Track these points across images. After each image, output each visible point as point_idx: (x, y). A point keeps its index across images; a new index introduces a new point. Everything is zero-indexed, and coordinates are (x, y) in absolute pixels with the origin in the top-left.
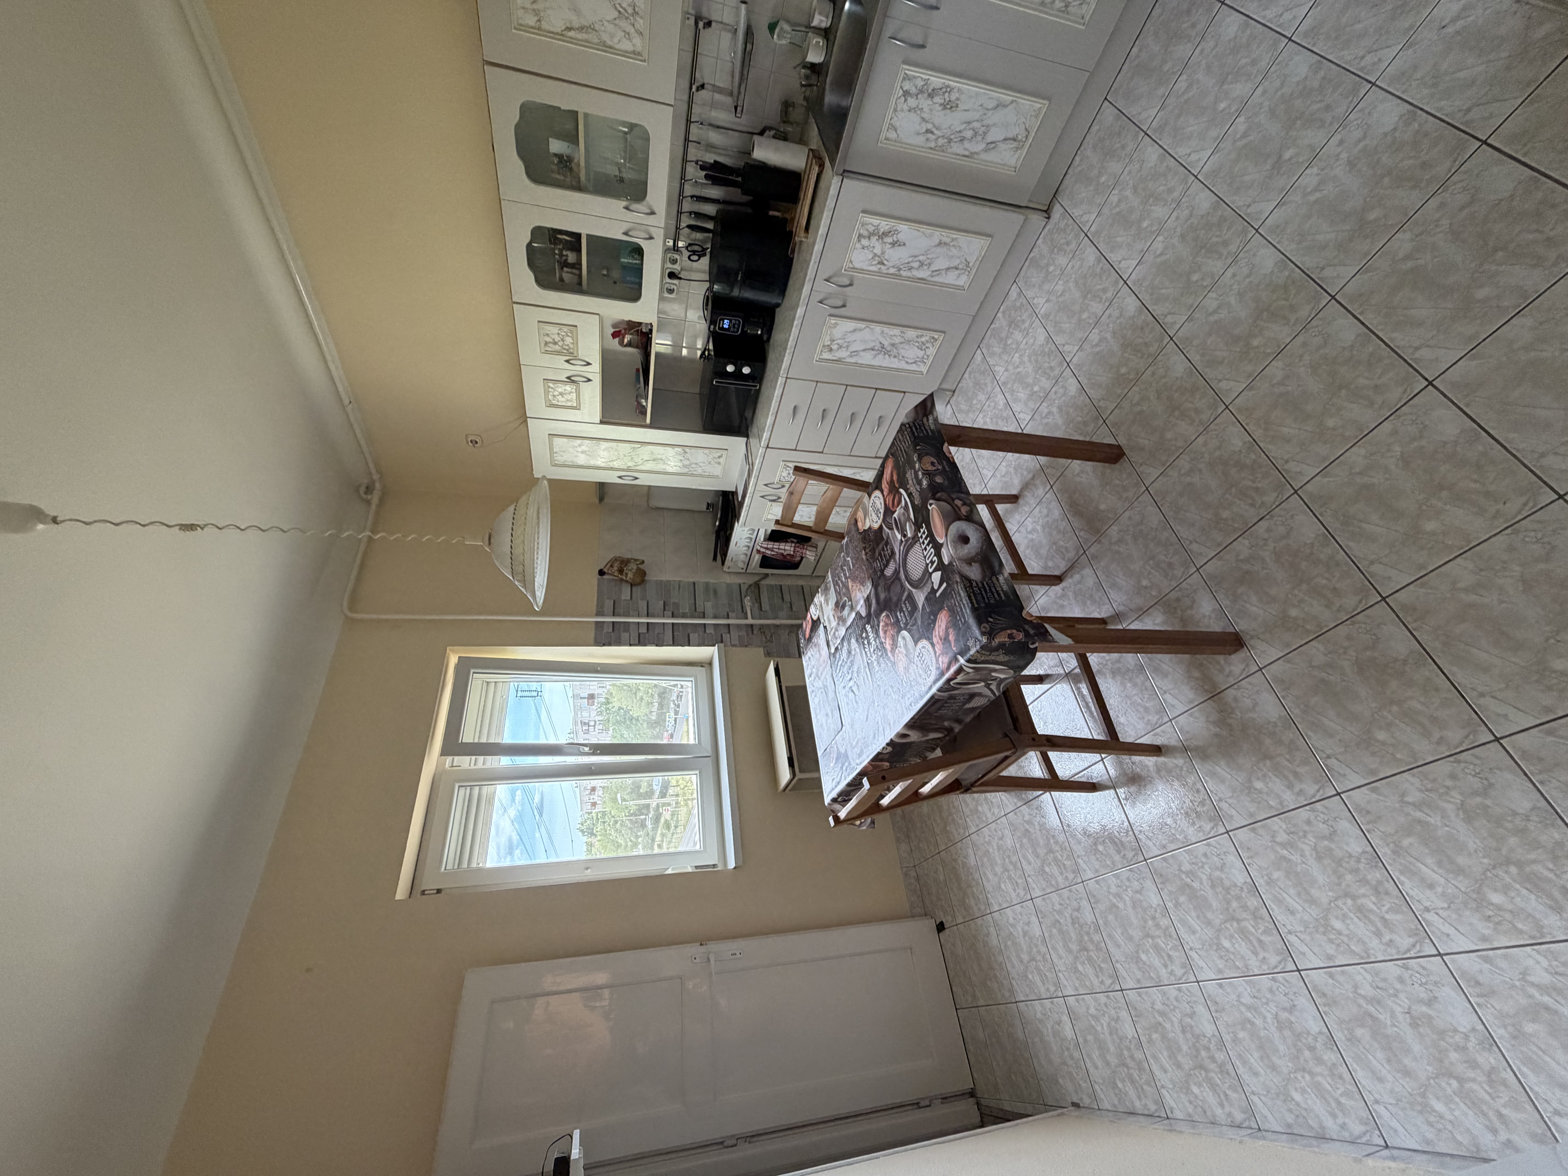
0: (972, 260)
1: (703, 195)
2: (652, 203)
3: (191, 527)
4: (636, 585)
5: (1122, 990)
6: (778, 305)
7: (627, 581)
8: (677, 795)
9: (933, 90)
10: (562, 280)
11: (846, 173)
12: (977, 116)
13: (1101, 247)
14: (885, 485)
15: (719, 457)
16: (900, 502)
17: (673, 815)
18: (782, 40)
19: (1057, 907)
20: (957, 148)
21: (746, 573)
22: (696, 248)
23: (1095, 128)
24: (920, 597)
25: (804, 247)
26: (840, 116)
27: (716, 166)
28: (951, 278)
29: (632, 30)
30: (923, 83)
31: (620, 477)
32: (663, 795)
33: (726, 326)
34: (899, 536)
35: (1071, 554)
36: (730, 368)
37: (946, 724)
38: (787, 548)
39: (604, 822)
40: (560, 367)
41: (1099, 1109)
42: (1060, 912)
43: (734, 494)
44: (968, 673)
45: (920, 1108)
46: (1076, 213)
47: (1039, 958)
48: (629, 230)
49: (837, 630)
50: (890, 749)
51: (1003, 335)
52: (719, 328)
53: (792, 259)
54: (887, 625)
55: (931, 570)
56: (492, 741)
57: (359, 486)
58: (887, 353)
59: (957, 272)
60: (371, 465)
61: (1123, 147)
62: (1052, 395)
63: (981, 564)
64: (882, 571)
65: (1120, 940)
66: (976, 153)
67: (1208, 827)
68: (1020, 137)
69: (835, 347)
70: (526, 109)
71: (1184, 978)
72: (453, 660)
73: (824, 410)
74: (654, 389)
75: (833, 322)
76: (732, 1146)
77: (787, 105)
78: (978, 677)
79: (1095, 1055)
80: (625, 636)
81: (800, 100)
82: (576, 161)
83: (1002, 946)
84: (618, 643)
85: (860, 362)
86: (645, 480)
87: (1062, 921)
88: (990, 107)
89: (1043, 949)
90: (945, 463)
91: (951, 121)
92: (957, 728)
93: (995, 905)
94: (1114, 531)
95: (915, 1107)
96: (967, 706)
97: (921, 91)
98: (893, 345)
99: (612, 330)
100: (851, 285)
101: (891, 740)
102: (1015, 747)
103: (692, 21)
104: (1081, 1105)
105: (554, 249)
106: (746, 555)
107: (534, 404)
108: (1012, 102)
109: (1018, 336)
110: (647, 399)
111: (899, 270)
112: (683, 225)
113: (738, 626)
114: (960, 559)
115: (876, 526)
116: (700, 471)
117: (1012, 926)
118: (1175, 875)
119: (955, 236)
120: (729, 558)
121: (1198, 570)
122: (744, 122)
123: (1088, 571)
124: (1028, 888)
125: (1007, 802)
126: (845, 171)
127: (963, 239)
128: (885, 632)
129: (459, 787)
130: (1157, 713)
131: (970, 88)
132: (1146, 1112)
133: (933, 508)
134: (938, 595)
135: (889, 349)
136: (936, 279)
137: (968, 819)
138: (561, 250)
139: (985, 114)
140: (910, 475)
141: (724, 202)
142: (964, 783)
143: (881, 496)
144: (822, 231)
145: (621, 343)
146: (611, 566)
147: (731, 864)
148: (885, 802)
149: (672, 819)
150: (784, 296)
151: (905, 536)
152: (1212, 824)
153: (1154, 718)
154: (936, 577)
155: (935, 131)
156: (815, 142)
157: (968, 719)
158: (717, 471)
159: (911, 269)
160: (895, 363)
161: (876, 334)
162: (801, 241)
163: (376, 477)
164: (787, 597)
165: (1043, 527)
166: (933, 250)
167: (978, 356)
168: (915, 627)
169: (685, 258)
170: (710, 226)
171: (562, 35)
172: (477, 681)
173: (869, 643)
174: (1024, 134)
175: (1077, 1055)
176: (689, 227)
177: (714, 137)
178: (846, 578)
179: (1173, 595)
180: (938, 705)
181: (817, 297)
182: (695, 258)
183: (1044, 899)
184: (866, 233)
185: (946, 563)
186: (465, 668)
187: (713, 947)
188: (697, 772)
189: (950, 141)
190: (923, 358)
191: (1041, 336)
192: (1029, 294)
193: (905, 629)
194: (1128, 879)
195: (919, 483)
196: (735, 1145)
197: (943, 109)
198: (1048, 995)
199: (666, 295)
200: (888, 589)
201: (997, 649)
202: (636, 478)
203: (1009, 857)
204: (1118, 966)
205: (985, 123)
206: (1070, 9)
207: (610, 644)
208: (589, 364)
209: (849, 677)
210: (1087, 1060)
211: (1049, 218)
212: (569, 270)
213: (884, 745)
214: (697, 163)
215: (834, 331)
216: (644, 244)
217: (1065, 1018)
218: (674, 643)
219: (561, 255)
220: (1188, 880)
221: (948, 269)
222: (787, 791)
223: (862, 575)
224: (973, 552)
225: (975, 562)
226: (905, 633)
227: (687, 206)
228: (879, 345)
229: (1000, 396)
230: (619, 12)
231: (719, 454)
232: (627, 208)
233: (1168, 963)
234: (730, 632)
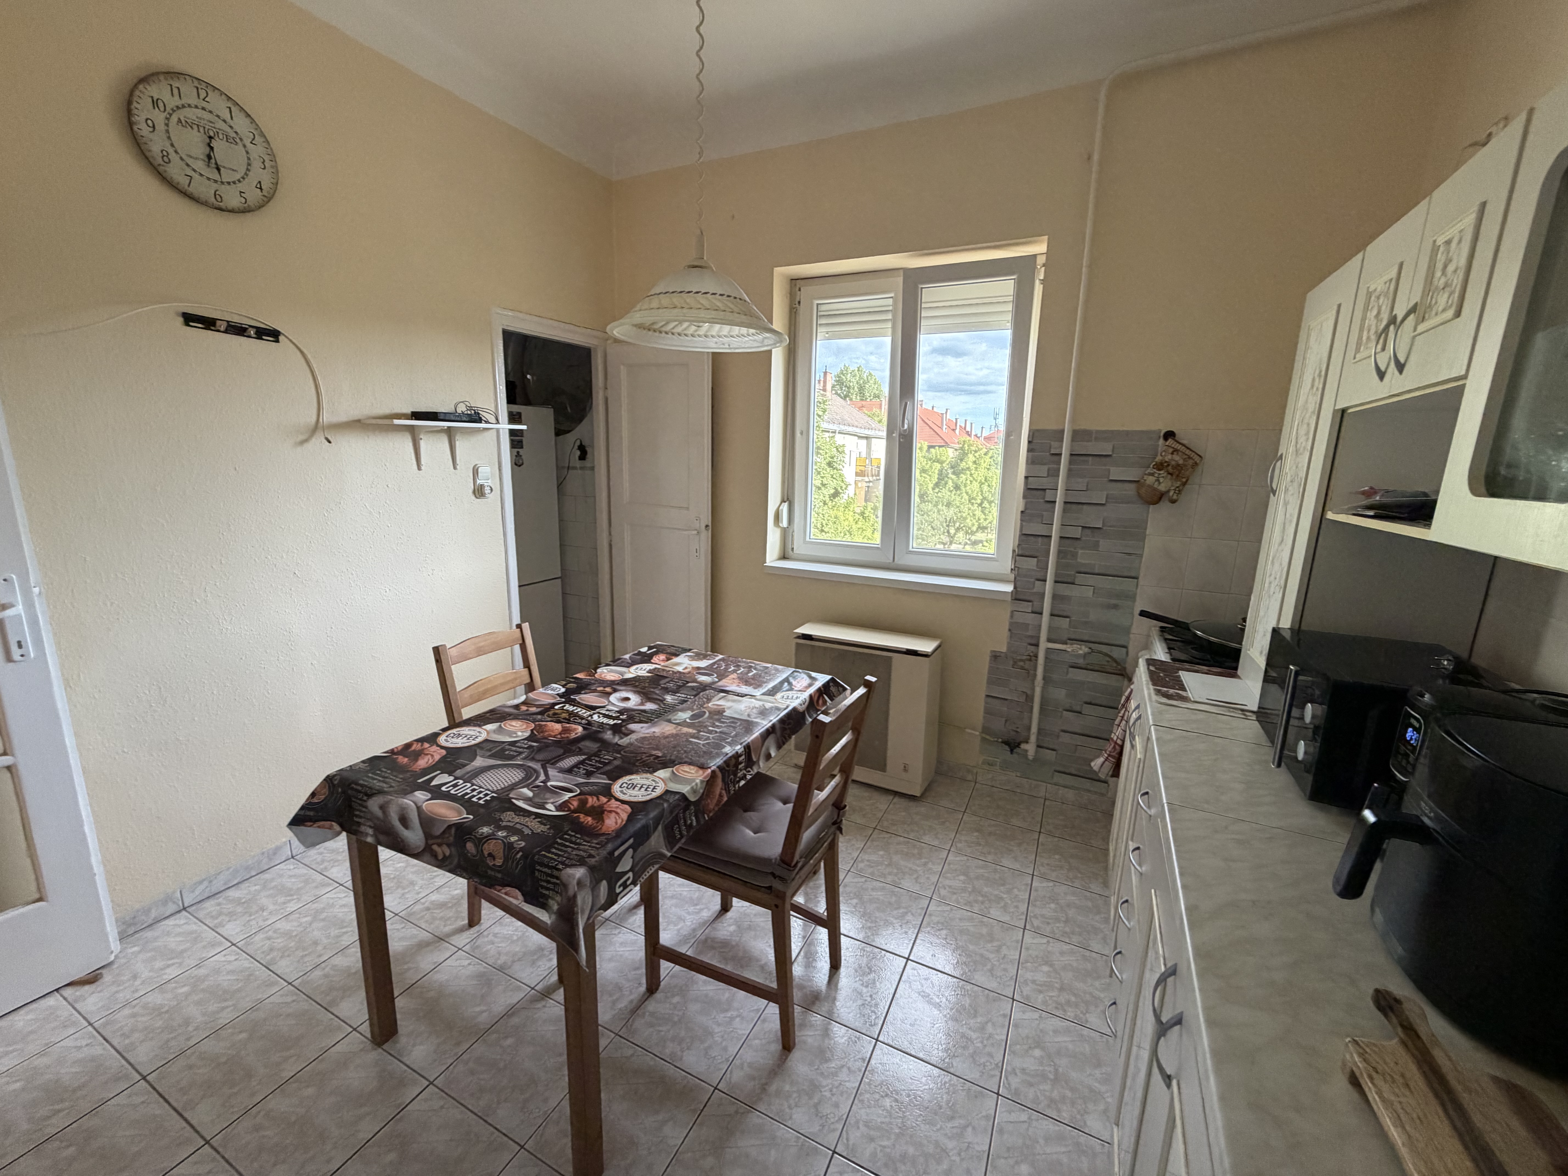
4: (1136, 489)
80: (1043, 470)
84: (1032, 462)
110: (1354, 513)
113: (1038, 628)
146: (1181, 451)
187: (704, 535)
188: (880, 546)
207: (1030, 450)
208: (1402, 367)
218: (1024, 536)
234: (1033, 612)
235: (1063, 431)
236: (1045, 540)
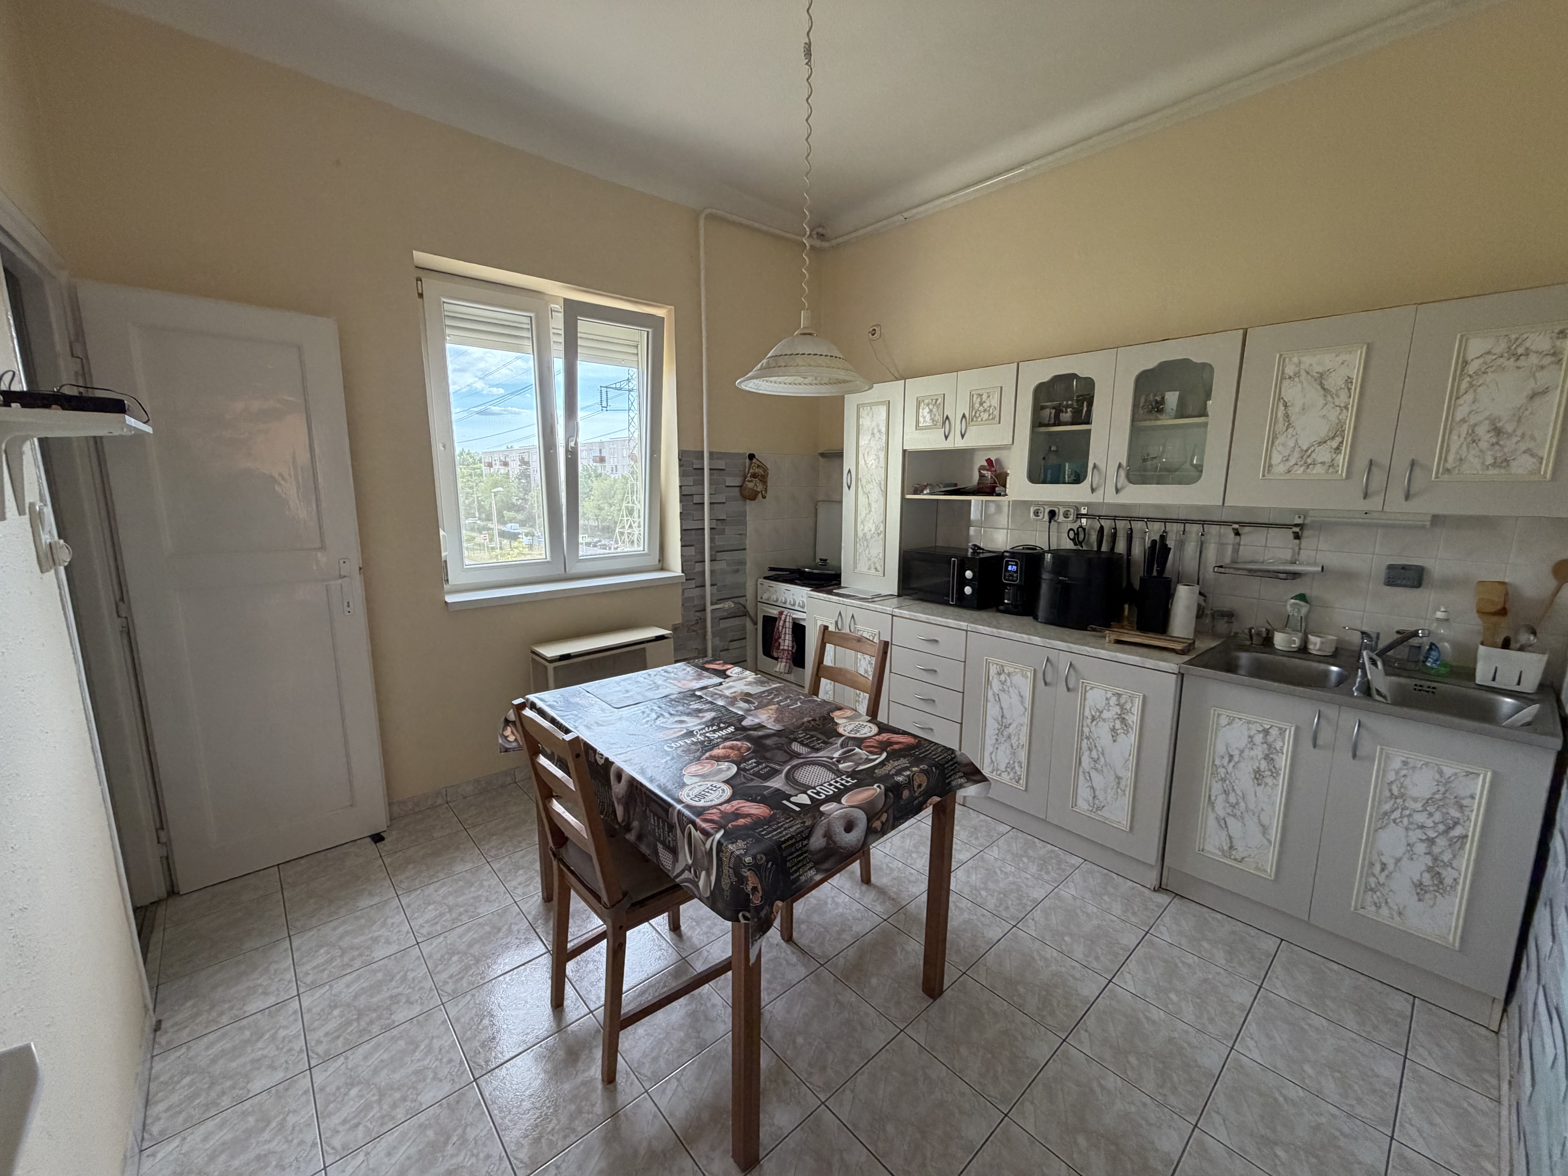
0: (1105, 813)
1: (1134, 540)
2: (1127, 489)
3: (808, 53)
4: (741, 491)
5: (310, 1069)
6: (1036, 618)
7: (744, 480)
8: (501, 548)
9: (1272, 759)
10: (1043, 408)
11: (1181, 676)
12: (1252, 806)
13: (1140, 950)
14: (885, 736)
15: (876, 569)
16: (872, 753)
17: (479, 545)
18: (1291, 606)
19: (410, 975)
20: (1217, 788)
21: (757, 602)
22: (1081, 536)
23: (1253, 932)
24: (777, 783)
25: (1102, 641)
26: (1231, 667)
27: (1166, 550)
28: (1084, 792)
29: (1292, 463)
30: (1278, 748)
31: (849, 471)
32: (502, 534)
33: (1010, 568)
34: (836, 755)
35: (817, 951)
36: (969, 574)
37: (636, 824)
38: (787, 642)
39: (471, 475)
40: (957, 408)
41: (152, 1057)
42: (404, 979)
43: (839, 585)
44: (704, 844)
45: (157, 830)
46: (1167, 918)
47: (346, 959)
48: (1098, 470)
49: (721, 696)
50: (601, 762)
51: (1031, 853)
52: (1007, 561)
53: (1086, 630)
54: (739, 749)
55: (809, 792)
56: (579, 350)
57: (824, 227)
58: (1000, 732)
59: (1091, 799)
60: (846, 238)
61: (1241, 964)
62: (980, 911)
63: (825, 848)
64: (795, 740)
65: (374, 1060)
66: (1213, 809)
67: (523, 1154)
68: (1234, 852)
69: (1003, 677)
70: (1207, 368)
71: (328, 1149)
72: (660, 312)
73: (935, 671)
74: (938, 500)
75: (1029, 674)
76: (118, 612)
77: (1230, 615)
78: (699, 856)
79: (226, 1044)
80: (690, 481)
81: (1235, 628)
82: (1160, 417)
83: (359, 913)
84: (683, 474)
85: (989, 704)
86: (848, 497)
87: (393, 983)
88: (1262, 817)
89: (357, 964)
90: (921, 799)
91: (1243, 779)
92: (631, 837)
93: (407, 900)
94: (850, 997)
95: (158, 825)
96: (660, 847)
97: (1270, 746)
98: (1009, 737)
99: (993, 459)
100: (1068, 689)
101: (613, 763)
102: (613, 906)
103: (1298, 521)
104: (158, 1033)
105: (1072, 400)
106: (777, 601)
107: (918, 387)
108: (1270, 842)
109: (1033, 869)
110: (931, 494)
111: (1088, 738)
112: (1103, 522)
113: (703, 597)
114: (829, 823)
115: (841, 730)
116: (860, 549)
117: (384, 924)
118: (460, 1121)
119: (1127, 793)
120: (773, 583)
121: (823, 1103)
122: (1209, 573)
123: (803, 971)
124: (431, 937)
125: (530, 903)
126: (1183, 675)
127: (1125, 801)
128: (732, 748)
129: (531, 317)
130: (652, 1073)
131: (1279, 795)
132: (149, 1121)
133: (876, 790)
134: (785, 802)
135: (1005, 733)
136: (1081, 777)
137: (507, 859)
138: (1071, 406)
139: (1254, 814)
140: (903, 762)
141: (1129, 560)
142: (563, 851)
143: (873, 733)
144: (1122, 657)
145: (982, 468)
146: (758, 466)
147: (449, 599)
148: (543, 760)
149: (476, 544)
150: (1045, 623)
151: (839, 761)
152: (526, 1160)
153: (646, 1070)
154: (804, 799)
155: (1232, 764)
156: (1204, 644)
157: (643, 848)
158: (862, 567)
159: (1090, 750)
160: (990, 741)
161: (1019, 718)
162: (1105, 637)
163: (834, 242)
164: (736, 644)
165: (842, 915)
166: (1112, 773)
167: (1004, 828)
168: (743, 780)
169: (1070, 526)
170: (1104, 548)
171: (1279, 400)
172: (640, 335)
173: (714, 731)
174: (1239, 857)
175: (225, 1020)
176: (1102, 527)
177: (1191, 549)
178: (778, 703)
179: (791, 1077)
180: (661, 812)
181: (1053, 654)
182: (1072, 534)
183: (418, 958)
184: (1122, 701)
185: (822, 809)
186: (654, 324)
187: (357, 581)
188: (549, 559)
189: (1223, 780)
190: (998, 770)
191: (1038, 893)
192: (1077, 876)
193: (738, 768)
194: (450, 1061)
195: (899, 772)
196: (119, 616)
197: (1254, 770)
198: (299, 975)
199: (1032, 510)
200: (779, 747)
201: (737, 874)
202: (849, 487)
203: (466, 911)
204: (342, 1059)
205: (1245, 814)
206: (1370, 893)
207: (680, 466)
208: (963, 436)
209: (673, 712)
210: (218, 1033)
211: (1154, 890)
212: (1053, 415)
213: (606, 755)
214: (1164, 532)
215: (1019, 675)
216: (1086, 484)
217: (272, 1000)
218: (683, 531)
219: (1067, 407)
220: (455, 1139)
221: (1093, 788)
222: (532, 655)
223: (786, 719)
224: (837, 838)
225: (827, 842)
226: (734, 769)
227: (1122, 525)
228: (1009, 722)
229: (968, 855)
230: (1306, 451)
231: (879, 568)
232: (1120, 466)
233: (347, 1126)
234: (696, 587)
235: (702, 452)
236: (700, 531)
